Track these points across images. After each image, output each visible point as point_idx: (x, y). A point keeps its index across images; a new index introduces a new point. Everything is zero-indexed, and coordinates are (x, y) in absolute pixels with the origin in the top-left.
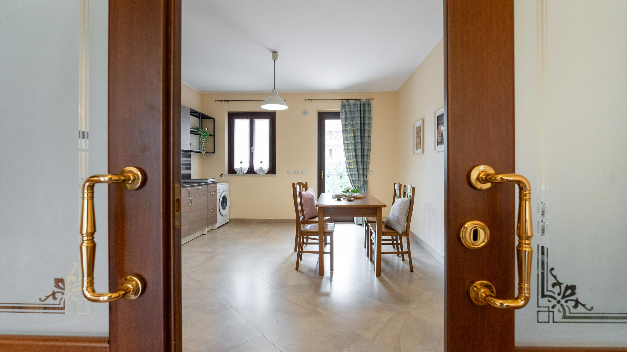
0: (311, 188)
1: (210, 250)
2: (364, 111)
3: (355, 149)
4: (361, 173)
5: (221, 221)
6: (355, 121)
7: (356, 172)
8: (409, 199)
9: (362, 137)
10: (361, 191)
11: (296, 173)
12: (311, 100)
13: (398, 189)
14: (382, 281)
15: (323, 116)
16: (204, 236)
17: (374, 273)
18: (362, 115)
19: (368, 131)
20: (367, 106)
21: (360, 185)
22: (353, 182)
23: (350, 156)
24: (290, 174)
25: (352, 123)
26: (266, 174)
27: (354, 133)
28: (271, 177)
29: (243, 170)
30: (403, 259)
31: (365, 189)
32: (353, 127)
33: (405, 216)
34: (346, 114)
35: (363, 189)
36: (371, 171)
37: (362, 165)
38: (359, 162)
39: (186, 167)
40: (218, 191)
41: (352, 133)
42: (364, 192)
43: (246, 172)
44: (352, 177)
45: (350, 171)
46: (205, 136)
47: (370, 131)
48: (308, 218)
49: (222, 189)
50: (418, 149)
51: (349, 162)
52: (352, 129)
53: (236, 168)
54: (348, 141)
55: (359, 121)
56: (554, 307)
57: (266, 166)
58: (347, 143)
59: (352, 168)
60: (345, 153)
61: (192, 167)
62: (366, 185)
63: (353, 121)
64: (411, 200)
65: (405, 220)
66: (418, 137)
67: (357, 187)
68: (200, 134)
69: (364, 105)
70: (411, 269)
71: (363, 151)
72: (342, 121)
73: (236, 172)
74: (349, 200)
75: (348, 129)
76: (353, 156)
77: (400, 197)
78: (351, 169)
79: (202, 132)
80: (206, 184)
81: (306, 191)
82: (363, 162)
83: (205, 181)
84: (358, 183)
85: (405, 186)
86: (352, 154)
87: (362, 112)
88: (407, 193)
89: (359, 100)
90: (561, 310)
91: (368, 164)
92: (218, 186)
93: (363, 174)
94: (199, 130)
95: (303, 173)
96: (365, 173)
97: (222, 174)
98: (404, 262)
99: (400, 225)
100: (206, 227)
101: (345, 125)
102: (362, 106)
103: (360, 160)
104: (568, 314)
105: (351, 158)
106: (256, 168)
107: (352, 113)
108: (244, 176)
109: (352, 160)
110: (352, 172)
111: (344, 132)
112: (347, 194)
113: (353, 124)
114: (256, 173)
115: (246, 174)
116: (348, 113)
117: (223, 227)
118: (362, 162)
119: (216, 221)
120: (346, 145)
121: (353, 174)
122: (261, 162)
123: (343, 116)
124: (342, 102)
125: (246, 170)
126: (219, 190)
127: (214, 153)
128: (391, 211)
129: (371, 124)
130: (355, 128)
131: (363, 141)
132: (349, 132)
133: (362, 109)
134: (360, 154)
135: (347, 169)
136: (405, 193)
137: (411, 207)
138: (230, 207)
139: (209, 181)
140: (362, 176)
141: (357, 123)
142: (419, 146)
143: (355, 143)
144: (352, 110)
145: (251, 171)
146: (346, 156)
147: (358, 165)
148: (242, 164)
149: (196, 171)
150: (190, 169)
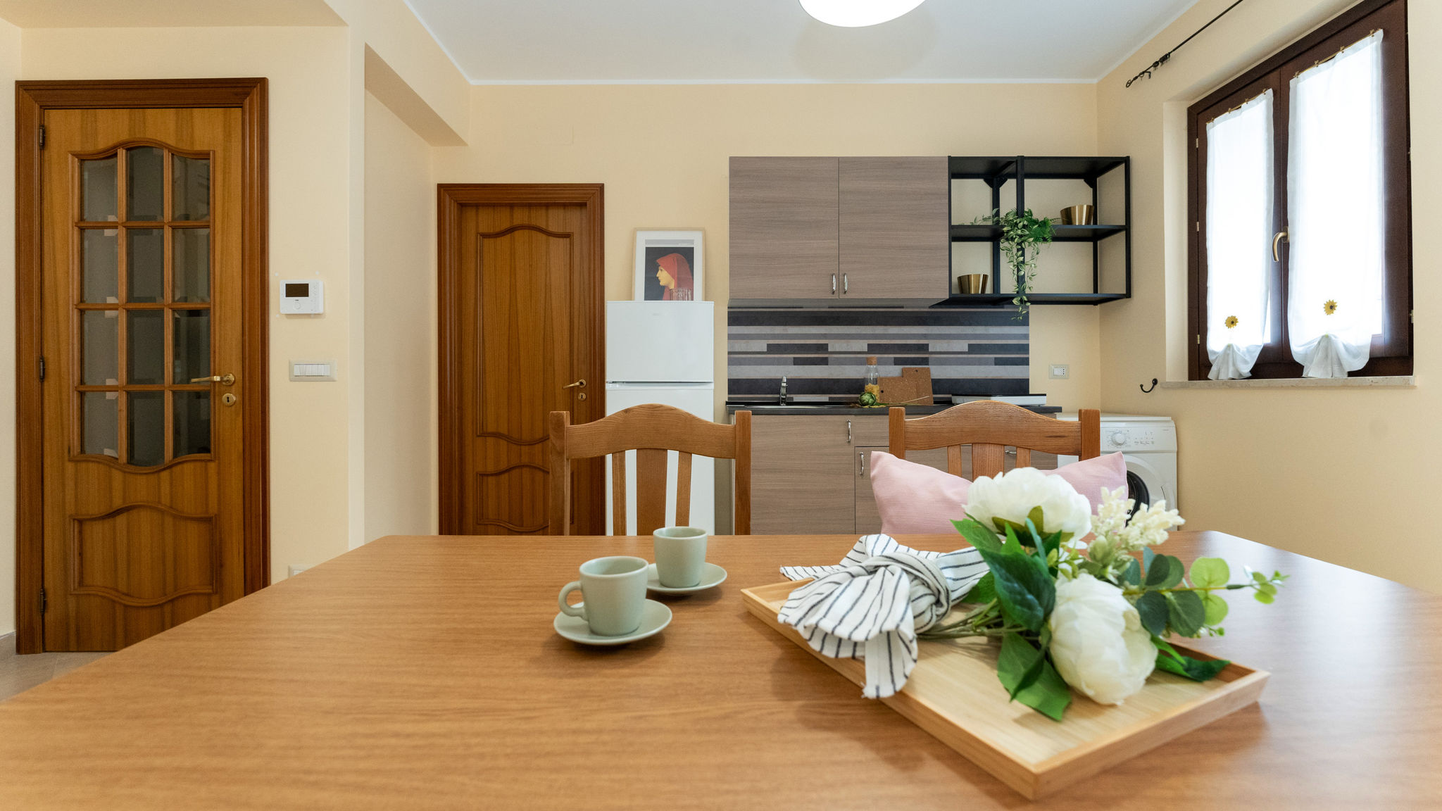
26: (1356, 375)
29: (1240, 357)
43: (1248, 369)
53: (1214, 351)
61: (1033, 355)
73: (1213, 371)
92: (1102, 425)
97: (1155, 382)
106: (1303, 339)
108: (1242, 387)
114: (1301, 374)
115: (1247, 378)
122: (1331, 307)
127: (1128, 295)
145: (1275, 362)
148: (1234, 328)
149: (1058, 372)
150: (1028, 364)
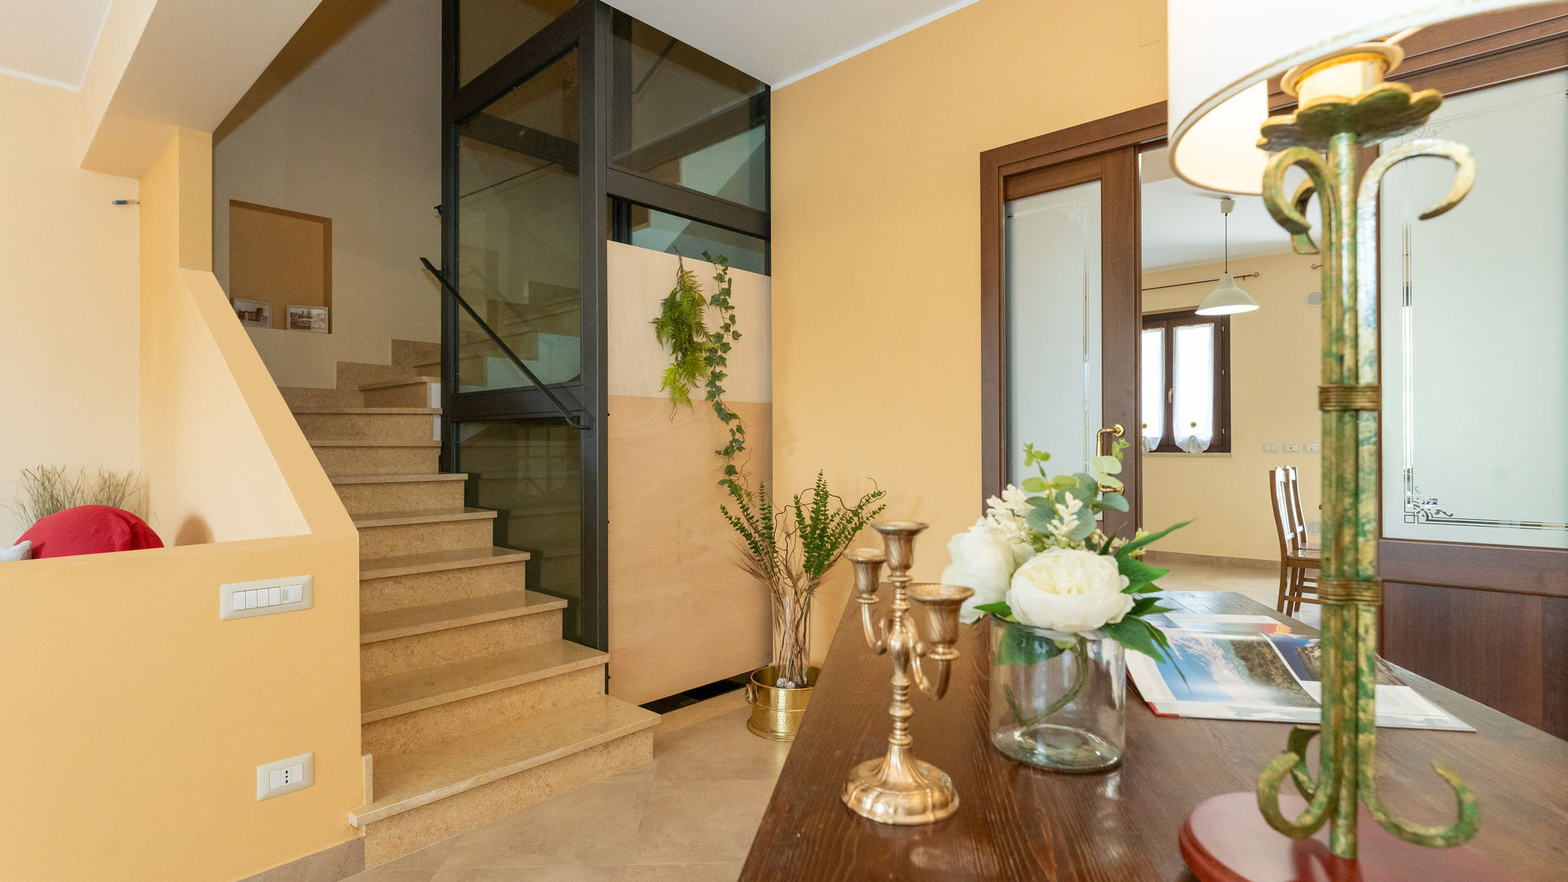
11: (1288, 449)
24: (1270, 451)
28: (1218, 458)
43: (1154, 448)
56: (1418, 512)
57: (1205, 433)
90: (1425, 515)
95: (1309, 449)
104: (1430, 518)
106: (1181, 434)
108: (1152, 456)
114: (1181, 451)
115: (1155, 452)
122: (1194, 425)
125: (1156, 443)
145: (1168, 445)
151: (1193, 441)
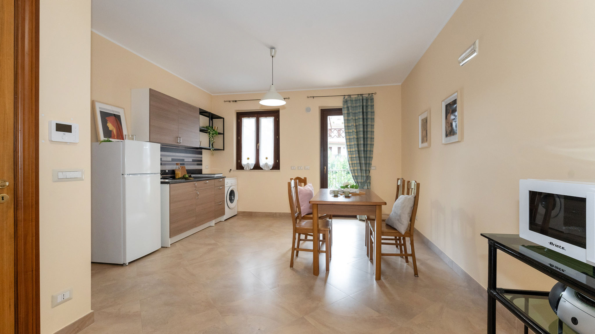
0: (310, 183)
1: (213, 242)
2: (367, 106)
3: (358, 145)
4: (364, 168)
5: (228, 213)
6: (358, 116)
7: (359, 168)
8: (413, 196)
9: (365, 132)
10: (364, 186)
11: (299, 168)
12: (313, 97)
13: (402, 185)
14: (381, 286)
15: (325, 113)
16: (211, 228)
17: (373, 276)
18: (365, 110)
19: (370, 126)
20: (369, 101)
21: (362, 181)
22: (355, 177)
23: (353, 151)
24: (293, 169)
25: (354, 118)
26: (271, 169)
27: (356, 129)
28: (275, 172)
29: (250, 165)
30: (407, 261)
31: (368, 184)
32: (356, 123)
33: (409, 215)
34: (348, 110)
35: (366, 185)
36: (374, 167)
37: (364, 161)
38: (362, 157)
39: (197, 163)
40: (226, 186)
41: (354, 128)
42: (367, 187)
43: (252, 168)
44: (354, 173)
45: (353, 167)
46: (214, 134)
47: (372, 126)
48: (305, 214)
49: (229, 183)
50: (424, 143)
51: (352, 158)
52: (354, 124)
53: (243, 164)
54: (350, 137)
55: (361, 116)
57: (271, 162)
58: (349, 139)
59: (355, 164)
60: (348, 149)
61: (203, 163)
62: (369, 181)
63: (355, 116)
64: (415, 197)
65: (409, 219)
66: (424, 129)
67: (360, 182)
68: (209, 133)
69: (367, 100)
70: (416, 274)
71: (366, 146)
72: (344, 117)
73: (244, 168)
74: (347, 197)
75: (350, 125)
76: (355, 151)
77: (403, 194)
78: (353, 165)
79: (211, 130)
80: (213, 179)
81: (305, 186)
82: (366, 158)
83: (213, 176)
84: (361, 179)
85: (409, 182)
86: (354, 149)
87: (365, 107)
88: (411, 190)
89: (361, 95)
91: (371, 159)
92: (225, 180)
93: (366, 169)
94: (208, 129)
95: (306, 168)
96: (367, 168)
97: (231, 170)
98: (408, 264)
99: (403, 224)
100: (213, 219)
101: (347, 121)
102: (365, 101)
103: (363, 155)
105: (353, 153)
106: (262, 163)
107: (354, 108)
108: (251, 171)
109: (354, 156)
110: (354, 168)
111: (347, 127)
112: (346, 190)
113: (355, 120)
114: (262, 169)
115: (252, 169)
116: (350, 108)
117: (231, 219)
118: (364, 157)
119: (223, 213)
120: (348, 140)
121: (355, 170)
122: (267, 158)
123: (345, 111)
124: (344, 98)
125: (252, 166)
126: (226, 184)
127: (224, 150)
128: (393, 209)
129: (374, 119)
130: (357, 124)
131: (366, 136)
132: (351, 127)
133: (365, 104)
134: (362, 149)
135: (349, 164)
136: (408, 189)
137: (415, 205)
138: (237, 200)
139: (216, 176)
140: (364, 172)
141: (359, 118)
142: (425, 139)
143: (357, 139)
144: (354, 105)
145: (257, 167)
146: (348, 152)
147: (361, 160)
148: (249, 160)
149: (207, 167)
150: (202, 165)
151: (267, 165)
